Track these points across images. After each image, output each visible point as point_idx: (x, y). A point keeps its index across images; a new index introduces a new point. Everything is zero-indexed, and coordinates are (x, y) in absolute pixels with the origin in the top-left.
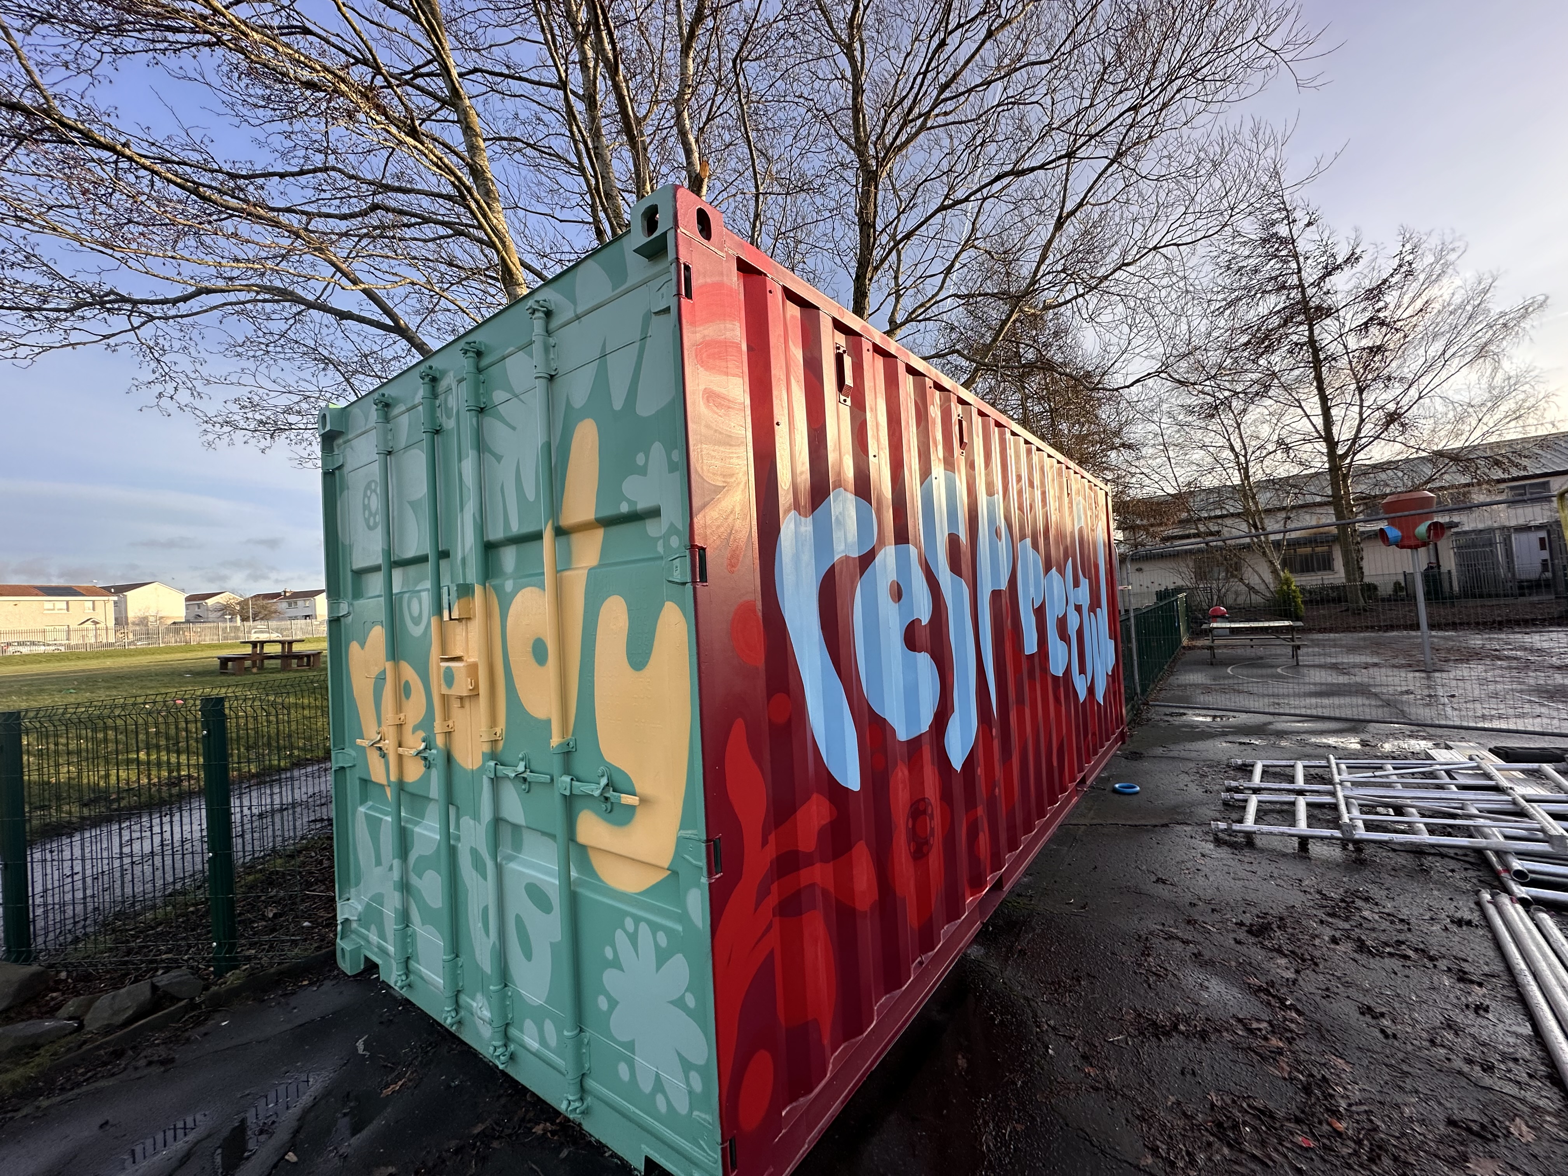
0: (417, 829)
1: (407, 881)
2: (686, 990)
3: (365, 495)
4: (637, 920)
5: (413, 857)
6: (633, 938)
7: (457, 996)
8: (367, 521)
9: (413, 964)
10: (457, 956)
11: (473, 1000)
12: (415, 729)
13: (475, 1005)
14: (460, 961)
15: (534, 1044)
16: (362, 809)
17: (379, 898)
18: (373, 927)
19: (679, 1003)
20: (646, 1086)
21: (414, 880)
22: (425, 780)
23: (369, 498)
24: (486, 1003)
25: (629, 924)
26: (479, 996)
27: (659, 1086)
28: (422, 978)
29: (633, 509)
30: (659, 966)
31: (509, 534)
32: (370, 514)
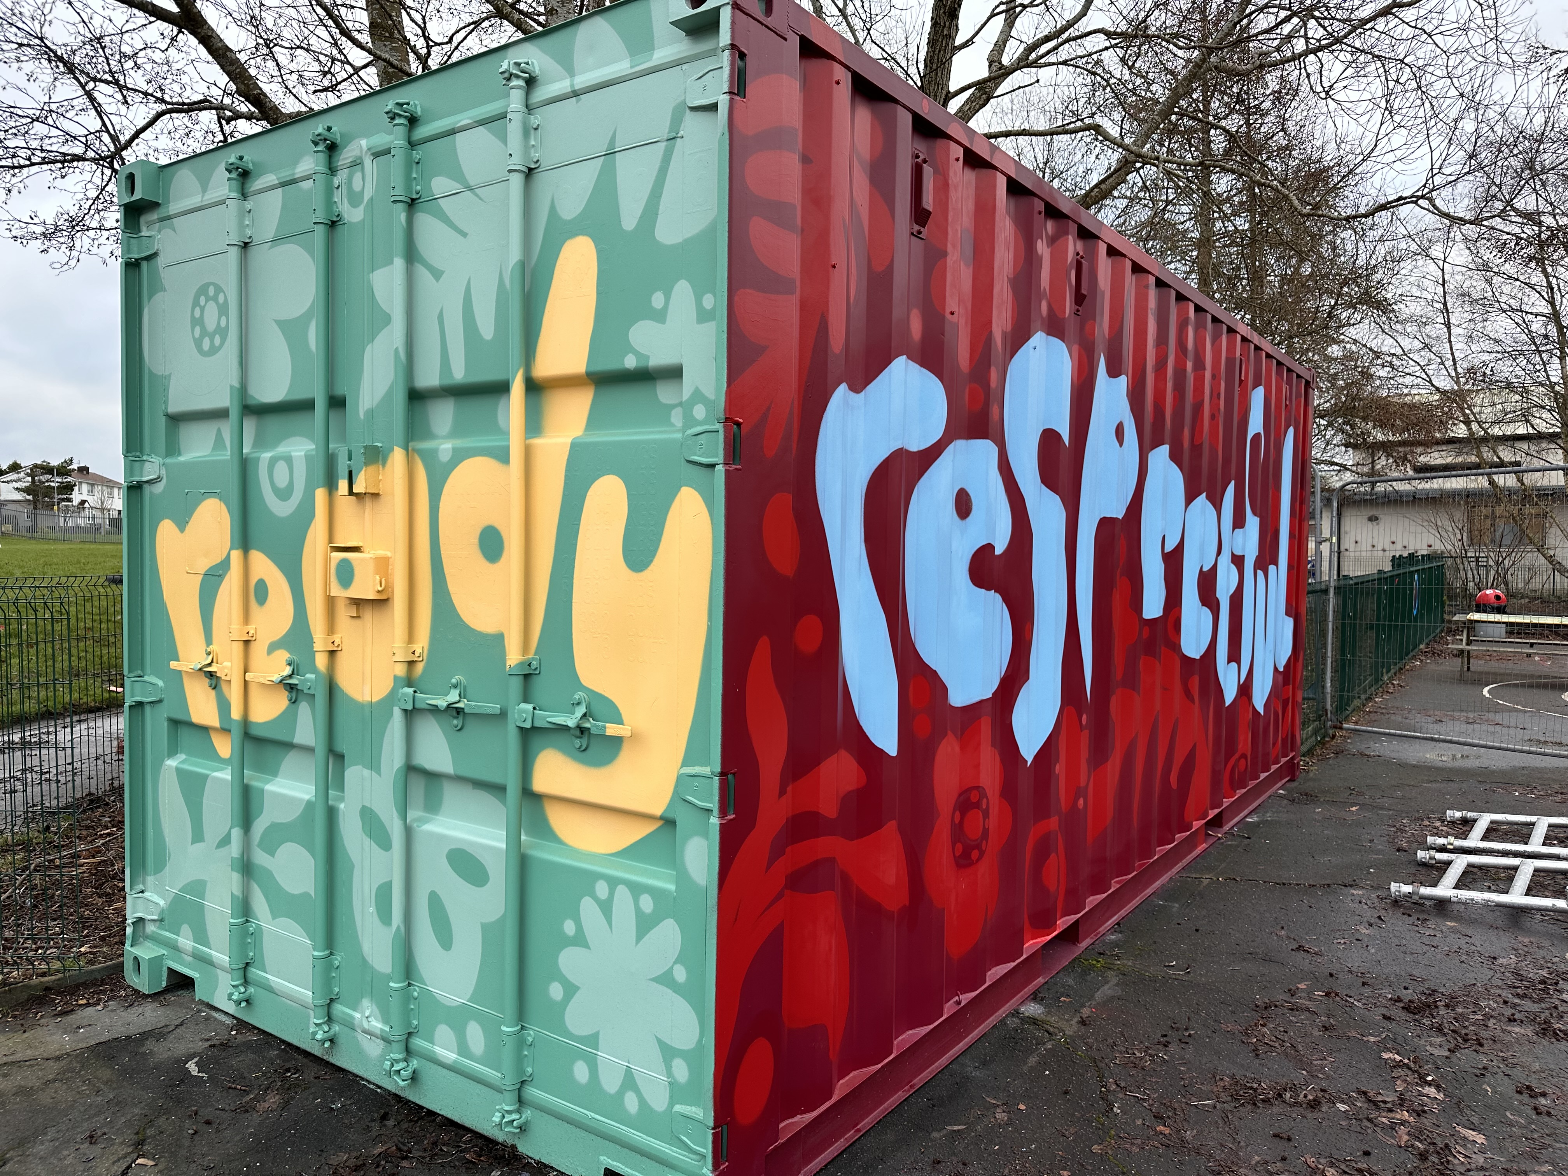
0: (269, 787)
1: (249, 860)
2: (675, 963)
3: (196, 303)
4: (613, 882)
5: (259, 826)
6: (606, 907)
7: (329, 1005)
8: (198, 343)
9: (255, 972)
10: (331, 954)
11: (355, 1010)
12: (273, 648)
13: (357, 1015)
14: (337, 960)
15: (449, 1055)
16: (172, 763)
17: (198, 888)
18: (185, 929)
19: (666, 979)
20: (611, 1083)
21: (260, 858)
22: (288, 718)
23: (202, 309)
24: (376, 1011)
25: (602, 890)
26: (366, 1002)
27: (629, 1081)
28: (270, 990)
29: (642, 364)
30: (640, 937)
31: (447, 382)
32: (204, 333)
